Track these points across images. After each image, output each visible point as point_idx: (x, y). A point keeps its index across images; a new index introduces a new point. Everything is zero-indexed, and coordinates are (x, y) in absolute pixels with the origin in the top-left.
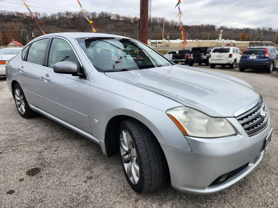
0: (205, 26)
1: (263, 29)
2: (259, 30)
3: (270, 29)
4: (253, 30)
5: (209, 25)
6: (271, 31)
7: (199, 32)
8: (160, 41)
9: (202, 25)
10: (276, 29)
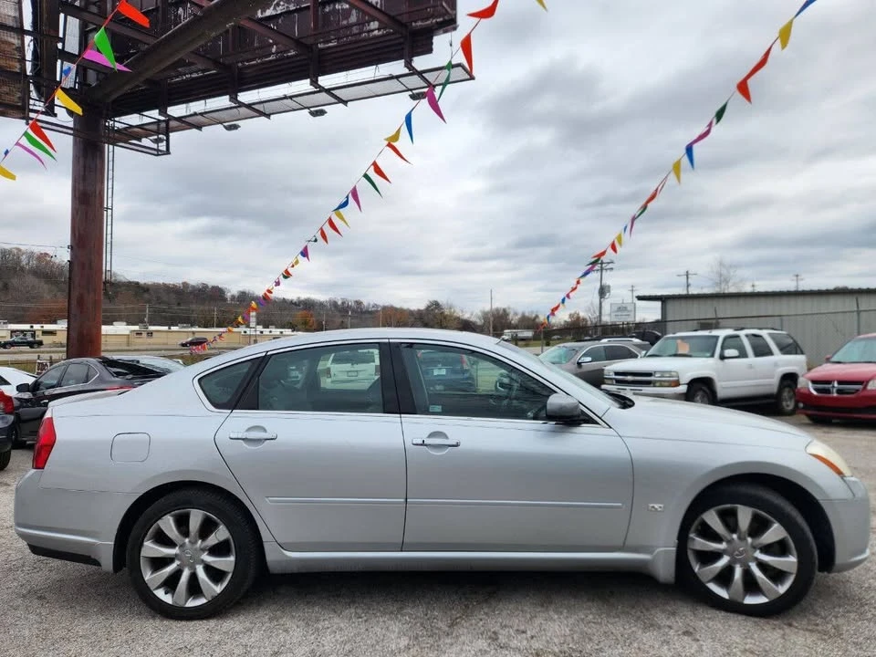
0: (193, 287)
1: (343, 303)
2: (335, 304)
3: (359, 303)
4: (321, 304)
5: (205, 286)
6: (361, 309)
7: (179, 304)
8: (48, 327)
9: (185, 284)
10: (369, 304)
